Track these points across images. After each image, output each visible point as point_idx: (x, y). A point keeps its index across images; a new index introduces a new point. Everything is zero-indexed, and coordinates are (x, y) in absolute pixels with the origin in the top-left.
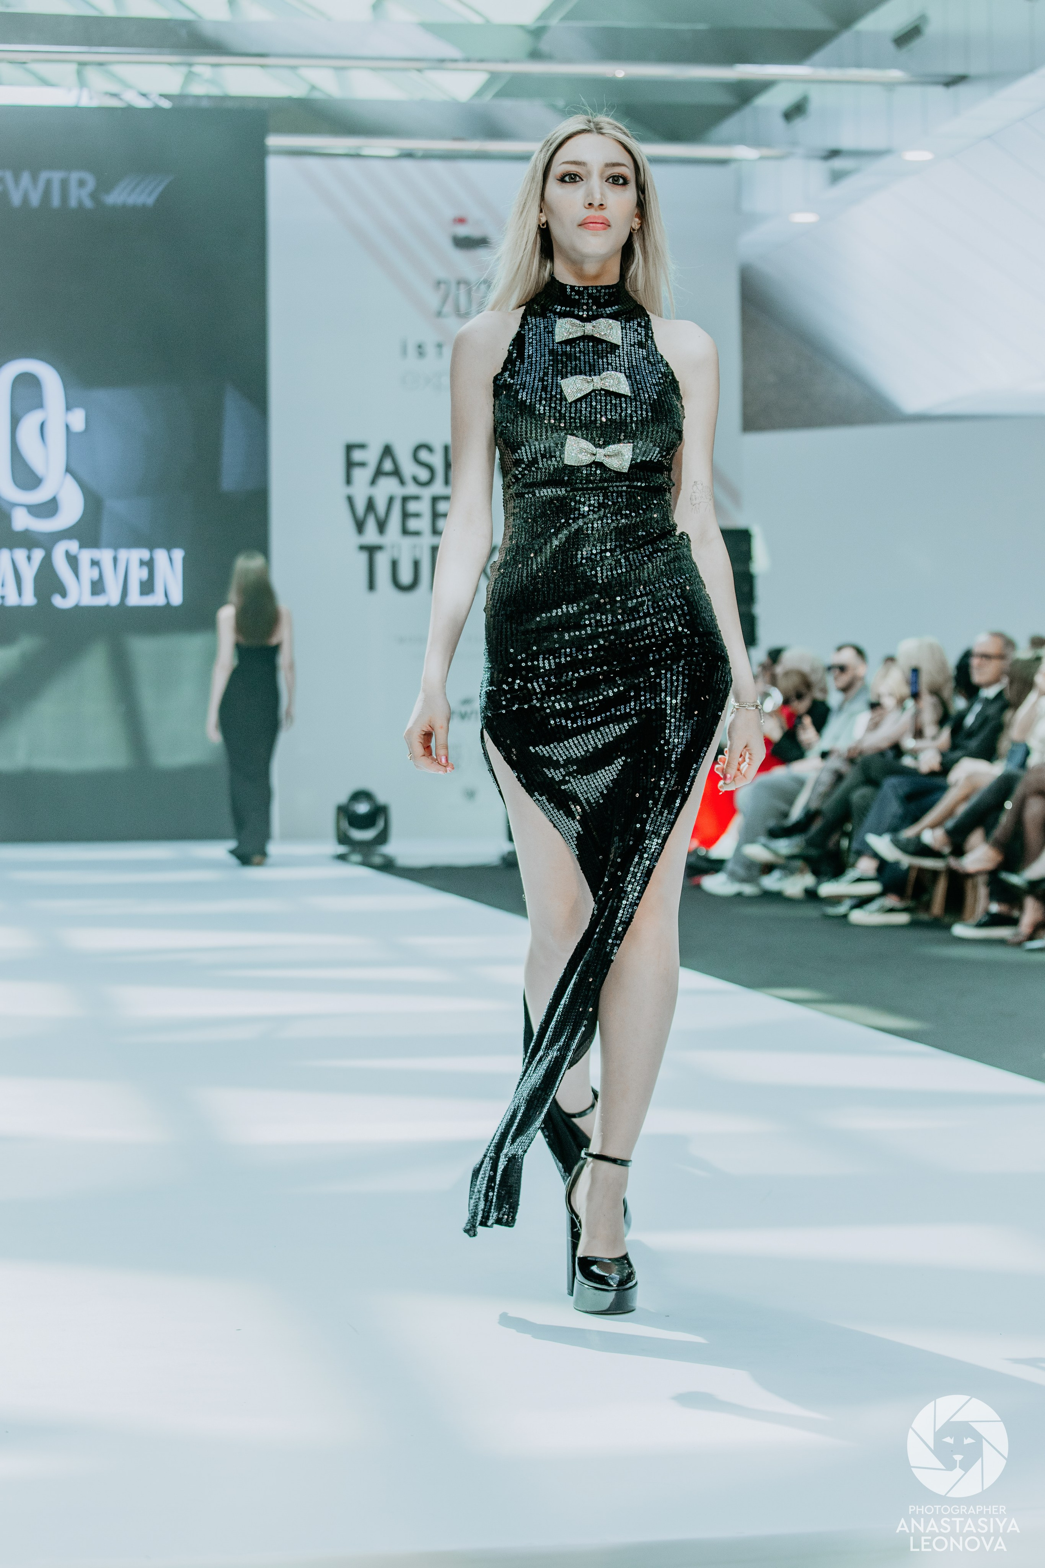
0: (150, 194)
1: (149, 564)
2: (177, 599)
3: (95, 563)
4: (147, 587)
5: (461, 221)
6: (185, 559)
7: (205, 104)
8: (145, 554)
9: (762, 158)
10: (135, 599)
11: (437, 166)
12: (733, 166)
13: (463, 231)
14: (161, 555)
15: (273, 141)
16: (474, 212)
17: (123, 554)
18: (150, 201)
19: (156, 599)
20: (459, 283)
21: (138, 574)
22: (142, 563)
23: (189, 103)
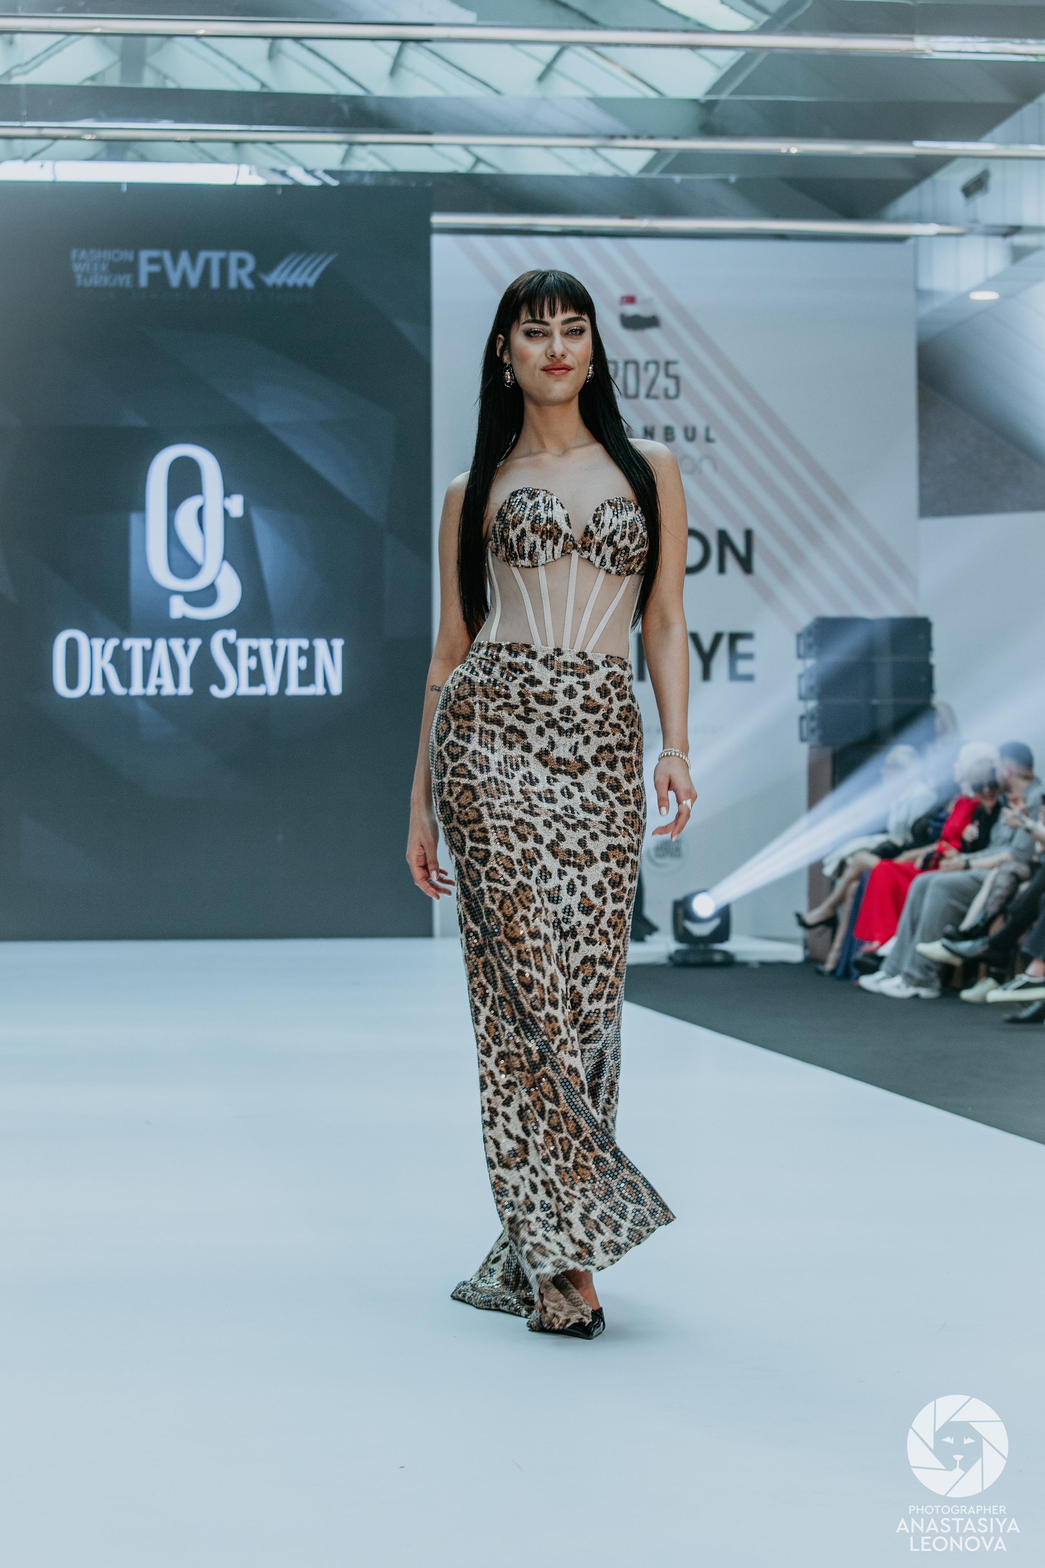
0: (311, 274)
1: (309, 654)
2: (336, 688)
3: (254, 652)
4: (307, 677)
5: (631, 300)
6: (344, 648)
7: (367, 181)
8: (305, 644)
9: (939, 235)
10: (294, 689)
11: (605, 243)
12: (910, 242)
13: (631, 310)
14: (321, 645)
15: (438, 219)
16: (644, 291)
17: (282, 643)
18: (311, 282)
19: (317, 689)
20: (626, 363)
21: (297, 664)
22: (301, 652)
23: (351, 179)
